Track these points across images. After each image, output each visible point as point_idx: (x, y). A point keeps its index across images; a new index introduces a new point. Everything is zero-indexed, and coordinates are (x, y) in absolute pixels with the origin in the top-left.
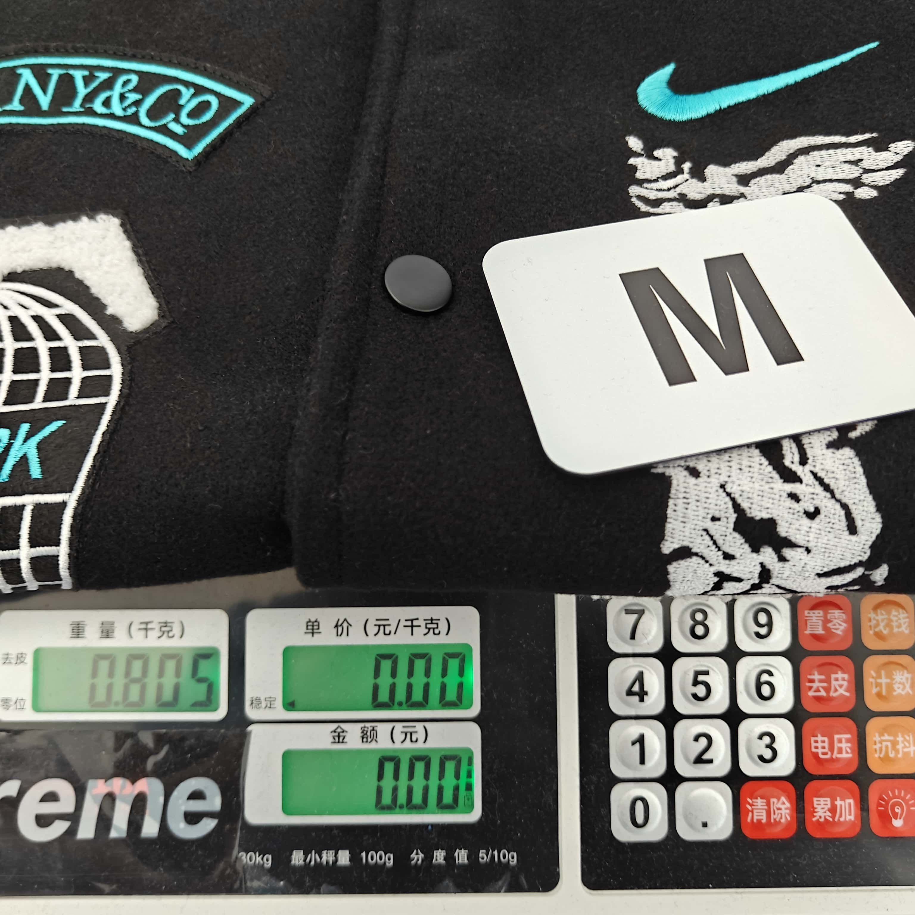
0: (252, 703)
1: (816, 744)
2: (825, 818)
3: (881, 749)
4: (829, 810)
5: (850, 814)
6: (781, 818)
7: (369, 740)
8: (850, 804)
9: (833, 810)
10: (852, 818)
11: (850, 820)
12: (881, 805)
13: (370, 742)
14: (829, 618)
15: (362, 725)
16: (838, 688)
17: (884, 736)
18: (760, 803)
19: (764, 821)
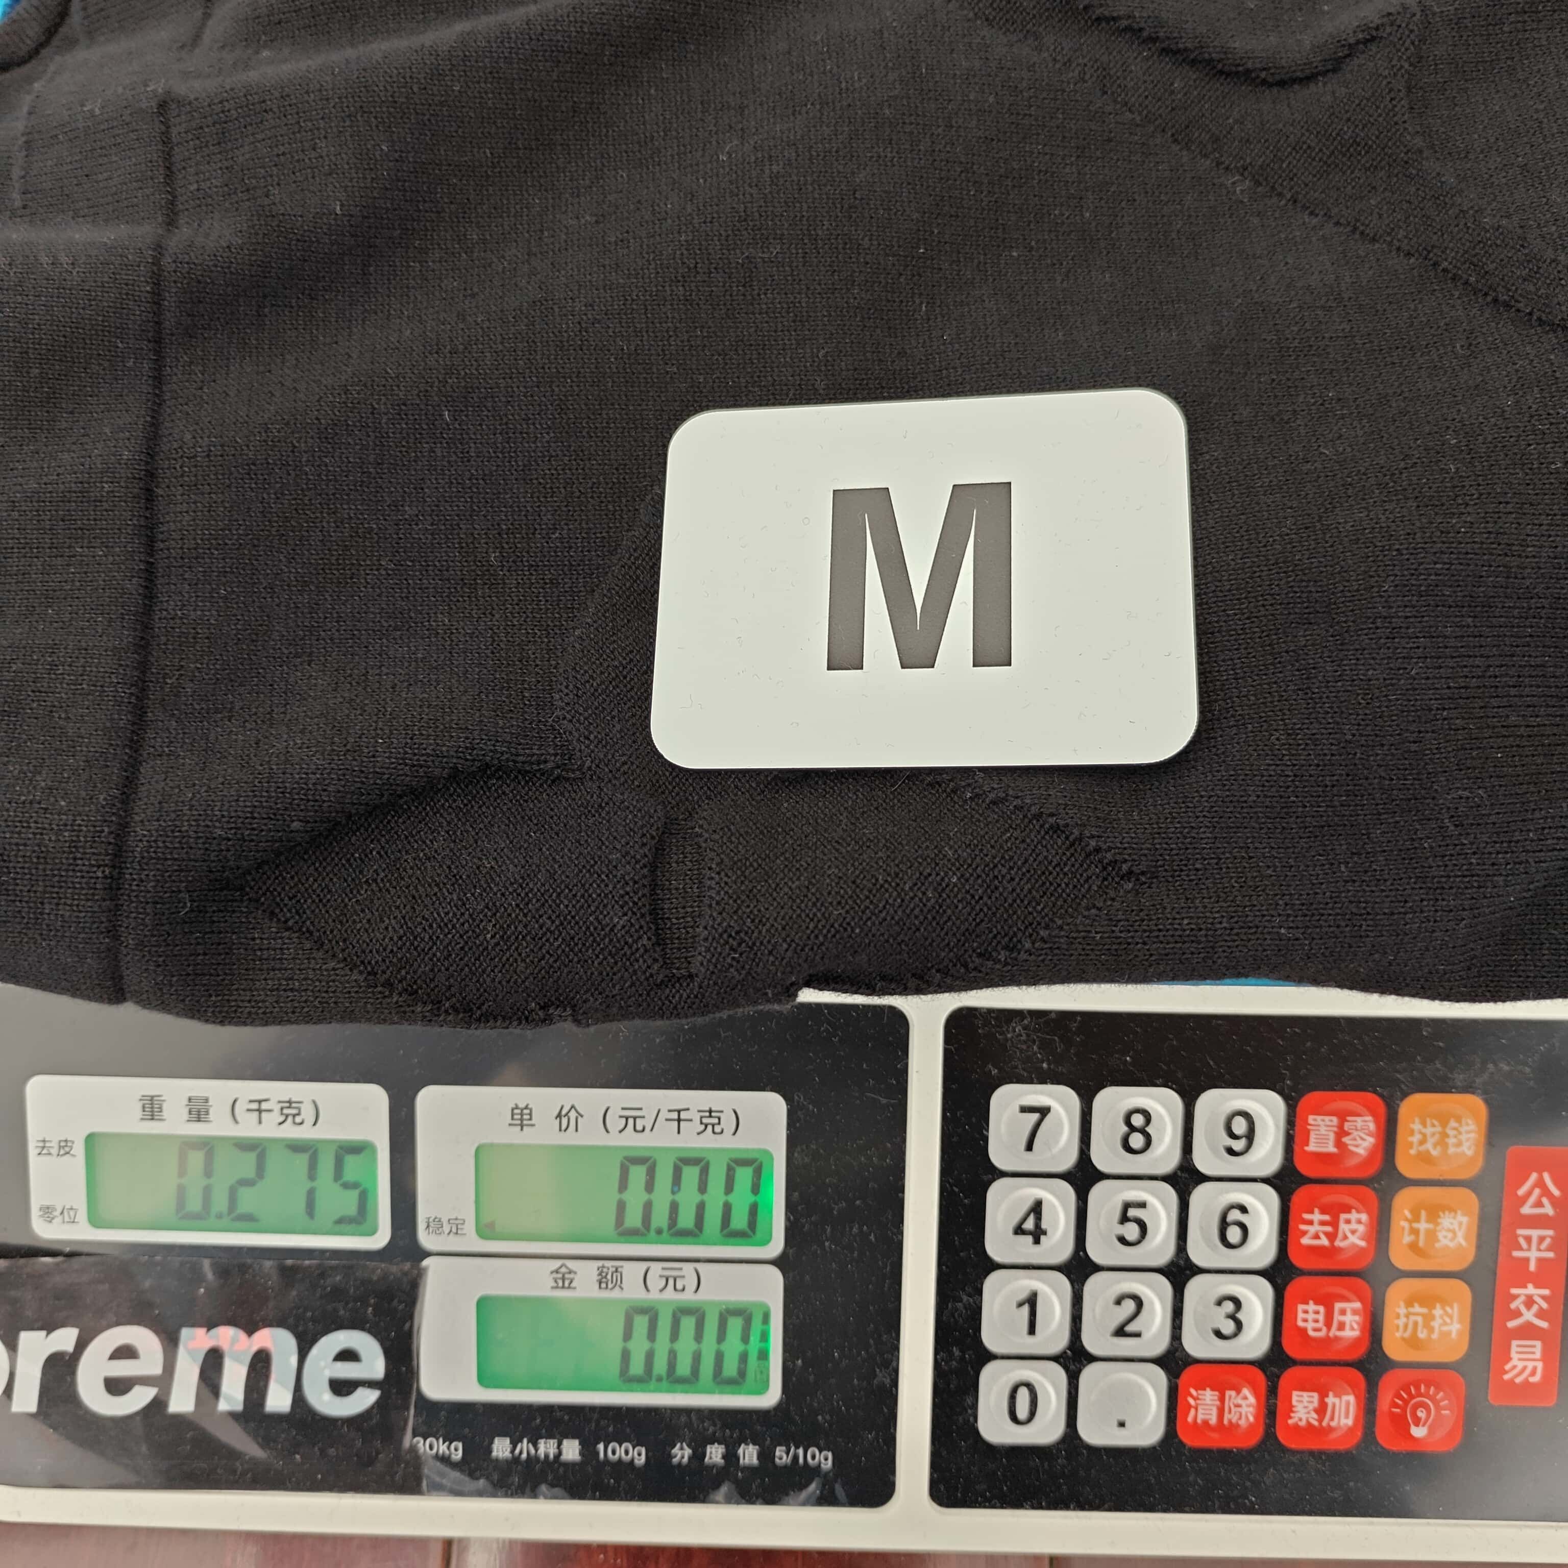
0: (428, 1227)
1: (1305, 1316)
2: (1308, 1422)
3: (1406, 1326)
4: (1316, 1411)
5: (1347, 1416)
6: (1240, 1418)
7: (610, 1286)
8: (1348, 1403)
9: (1321, 1410)
10: (1350, 1422)
11: (1346, 1425)
12: (1397, 1406)
13: (612, 1289)
14: (1346, 1128)
15: (600, 1263)
16: (1349, 1234)
17: (1413, 1306)
18: (1209, 1397)
19: (1213, 1420)
